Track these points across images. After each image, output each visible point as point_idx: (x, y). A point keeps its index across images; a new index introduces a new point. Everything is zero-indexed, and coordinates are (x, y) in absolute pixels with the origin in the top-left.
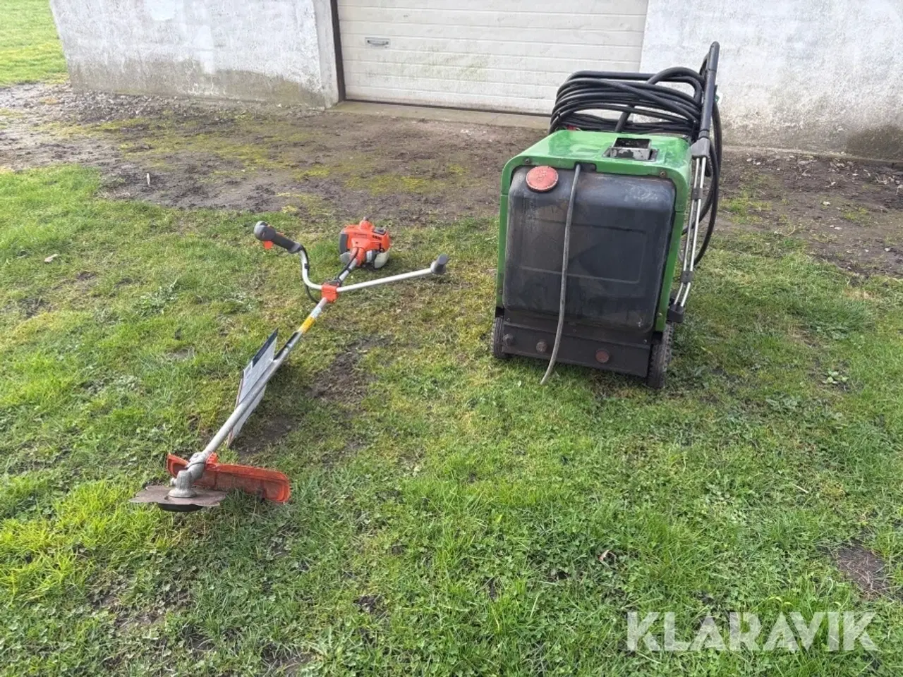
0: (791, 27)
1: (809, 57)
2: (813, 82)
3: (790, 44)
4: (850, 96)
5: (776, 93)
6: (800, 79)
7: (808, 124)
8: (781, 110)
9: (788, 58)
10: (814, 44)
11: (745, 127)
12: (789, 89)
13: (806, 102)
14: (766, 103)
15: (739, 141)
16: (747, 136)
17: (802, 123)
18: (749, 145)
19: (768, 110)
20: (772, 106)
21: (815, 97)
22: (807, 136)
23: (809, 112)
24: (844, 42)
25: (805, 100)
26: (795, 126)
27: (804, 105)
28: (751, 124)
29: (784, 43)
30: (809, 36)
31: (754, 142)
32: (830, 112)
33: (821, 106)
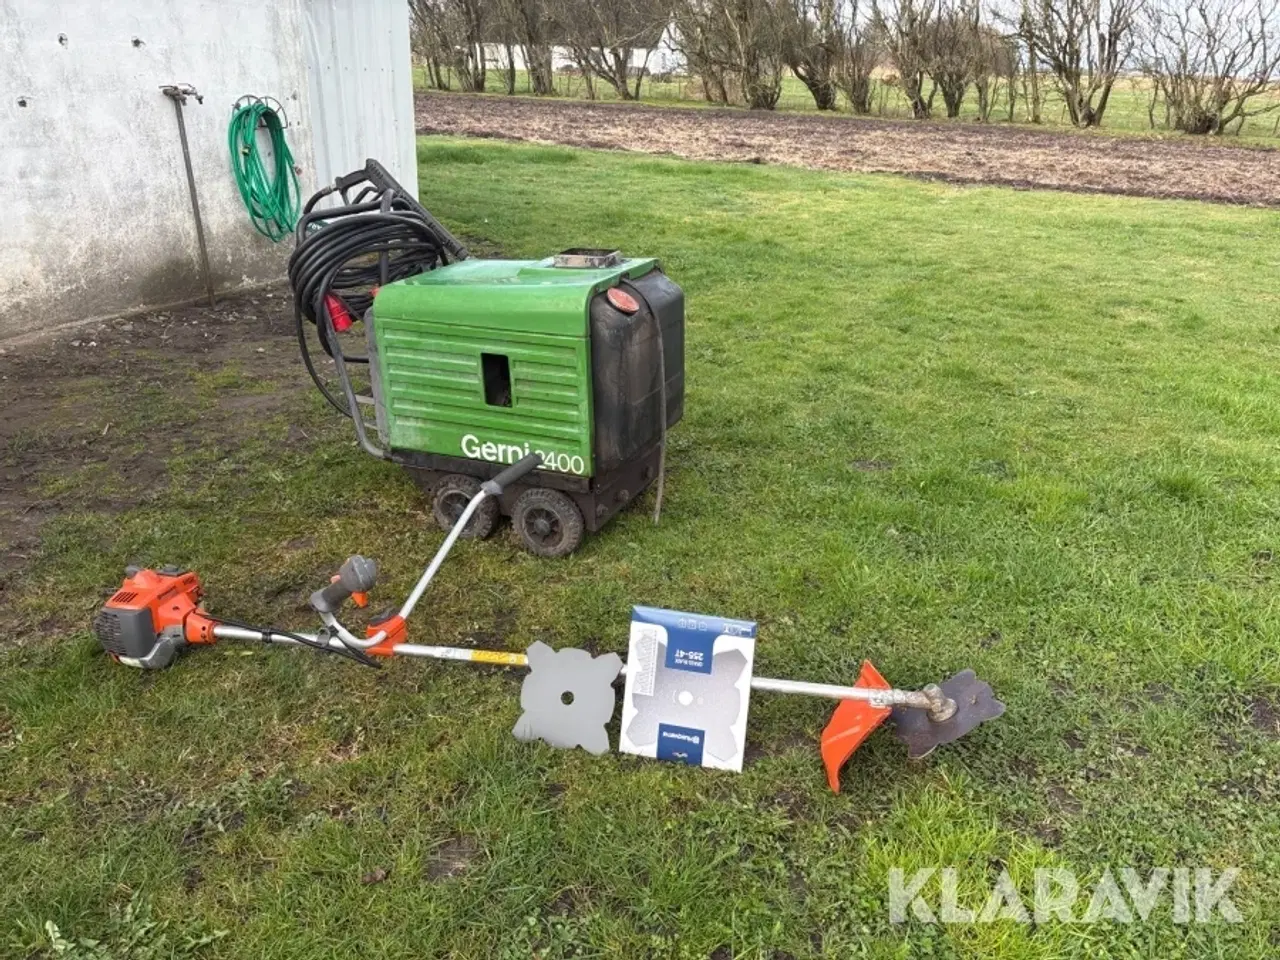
0: (17, 158)
1: (54, 194)
2: (73, 227)
3: (24, 181)
4: (119, 234)
5: (35, 250)
6: (57, 225)
7: (91, 281)
8: (53, 271)
9: (30, 198)
10: (54, 176)
11: (17, 306)
12: (49, 240)
13: (76, 253)
14: (29, 266)
15: (18, 328)
16: (25, 318)
17: (83, 281)
18: (32, 330)
19: (36, 274)
20: (39, 268)
21: (84, 243)
22: (94, 297)
23: (85, 265)
24: (86, 168)
25: (74, 252)
26: (77, 288)
27: (75, 258)
28: (21, 298)
29: (18, 181)
30: (43, 166)
31: (38, 323)
32: (108, 260)
33: (95, 253)
